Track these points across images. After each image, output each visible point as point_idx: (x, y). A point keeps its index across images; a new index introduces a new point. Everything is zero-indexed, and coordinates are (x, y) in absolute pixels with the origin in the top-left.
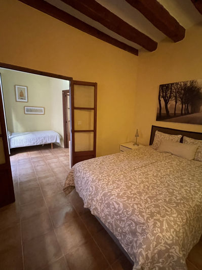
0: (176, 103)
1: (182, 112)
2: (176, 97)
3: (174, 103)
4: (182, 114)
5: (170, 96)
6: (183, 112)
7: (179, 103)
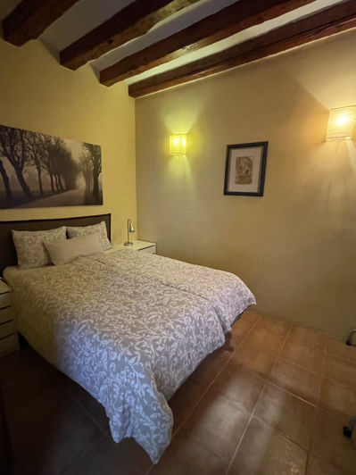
0: (40, 171)
1: (52, 188)
2: (36, 159)
3: (36, 171)
4: (53, 192)
5: (23, 155)
6: (55, 188)
7: (45, 172)
